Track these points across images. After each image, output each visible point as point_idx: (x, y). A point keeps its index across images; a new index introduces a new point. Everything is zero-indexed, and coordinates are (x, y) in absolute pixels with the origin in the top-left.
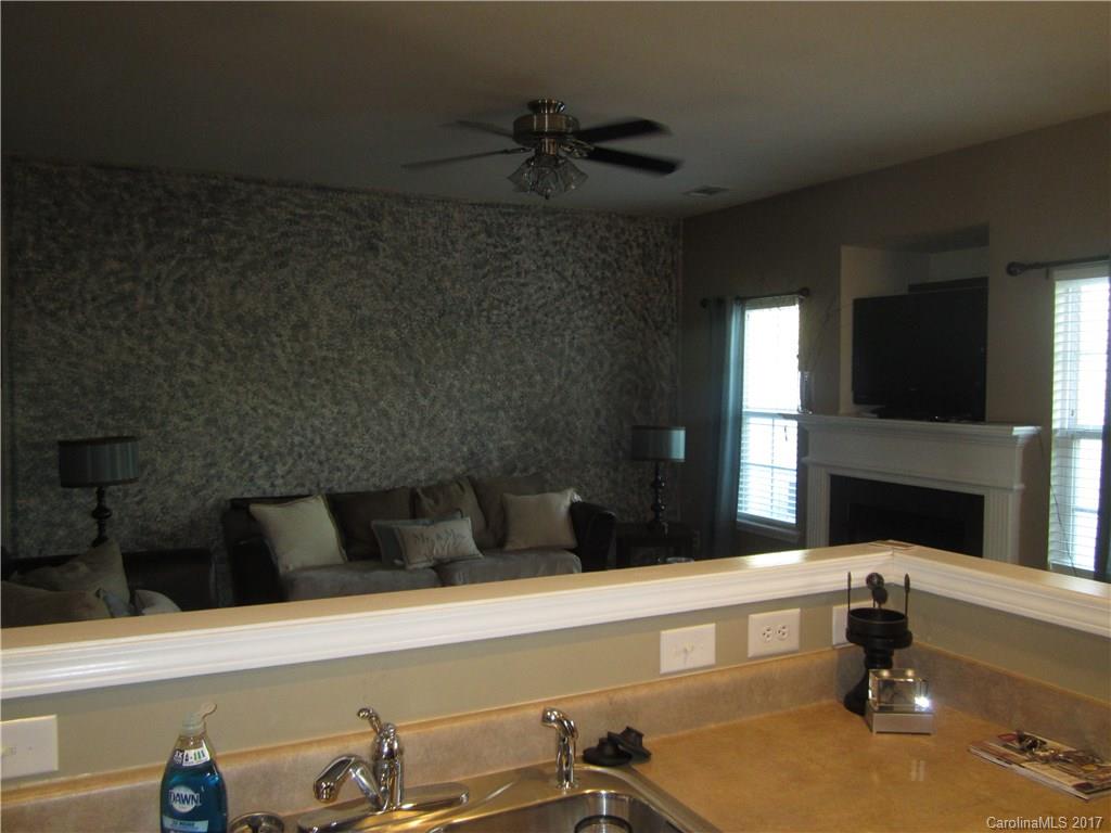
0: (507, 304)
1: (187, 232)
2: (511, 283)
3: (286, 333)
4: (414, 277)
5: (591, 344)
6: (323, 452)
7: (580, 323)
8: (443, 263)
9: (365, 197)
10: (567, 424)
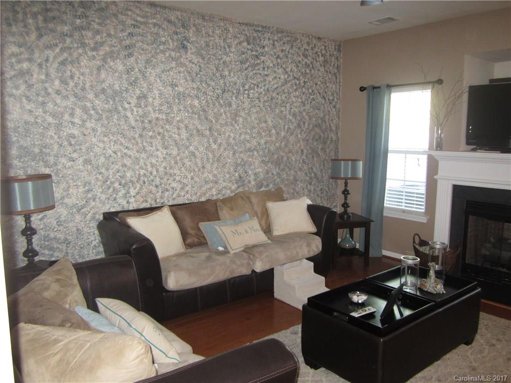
0: (258, 86)
1: (66, 28)
2: (260, 74)
3: (134, 101)
4: (208, 67)
5: (299, 112)
6: (158, 179)
7: (294, 99)
8: (224, 59)
9: (179, 13)
10: (288, 158)
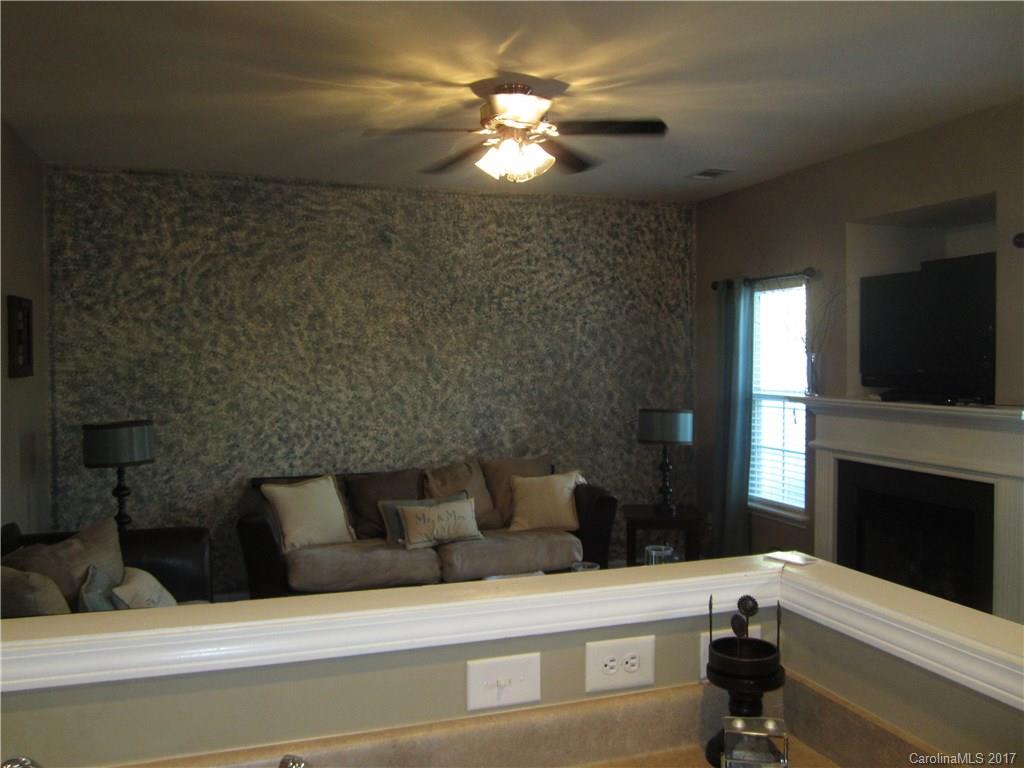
0: (517, 291)
2: (522, 271)
3: (303, 322)
4: (425, 267)
5: (603, 328)
6: (339, 434)
7: (591, 308)
8: (454, 253)
9: (377, 193)
